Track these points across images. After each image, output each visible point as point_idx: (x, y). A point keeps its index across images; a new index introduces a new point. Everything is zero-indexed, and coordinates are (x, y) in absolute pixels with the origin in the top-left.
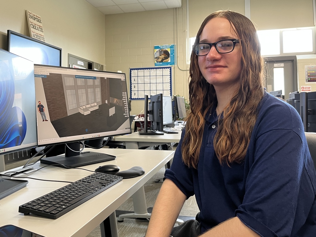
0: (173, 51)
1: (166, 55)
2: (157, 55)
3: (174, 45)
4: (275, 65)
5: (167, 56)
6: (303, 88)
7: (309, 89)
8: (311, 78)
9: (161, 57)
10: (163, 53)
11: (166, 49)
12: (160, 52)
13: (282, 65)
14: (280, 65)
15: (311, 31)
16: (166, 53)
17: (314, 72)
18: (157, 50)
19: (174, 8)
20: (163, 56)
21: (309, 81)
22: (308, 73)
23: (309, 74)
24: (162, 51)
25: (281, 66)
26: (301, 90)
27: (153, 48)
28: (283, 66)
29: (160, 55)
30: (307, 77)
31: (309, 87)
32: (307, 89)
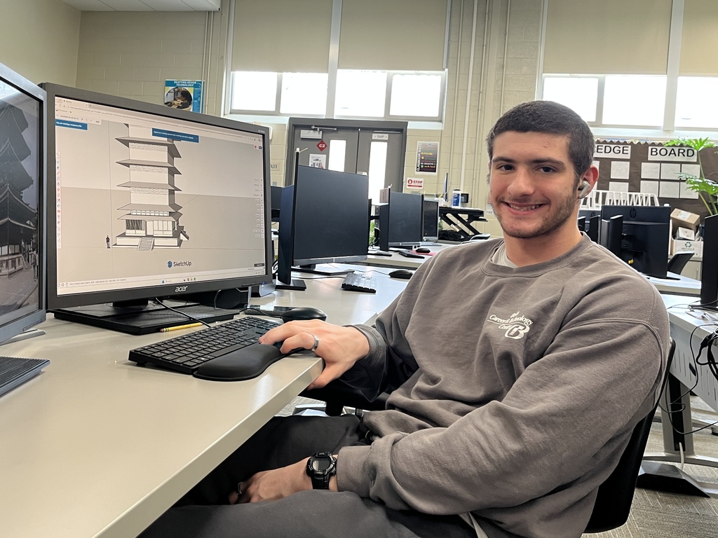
0: (198, 93)
1: (185, 99)
2: (170, 98)
3: (201, 82)
4: (375, 136)
5: (186, 101)
6: (410, 182)
7: (419, 184)
8: (425, 164)
9: (176, 102)
10: (179, 95)
11: (187, 88)
12: (176, 93)
13: (386, 137)
14: (383, 136)
15: (440, 77)
16: (186, 95)
17: (431, 154)
18: (171, 88)
19: (206, 12)
20: (180, 101)
21: (421, 170)
22: (421, 156)
23: (423, 158)
24: (178, 91)
25: (383, 139)
26: (408, 184)
27: (164, 84)
28: (387, 139)
29: (175, 100)
30: (419, 162)
31: (420, 180)
32: (416, 184)
